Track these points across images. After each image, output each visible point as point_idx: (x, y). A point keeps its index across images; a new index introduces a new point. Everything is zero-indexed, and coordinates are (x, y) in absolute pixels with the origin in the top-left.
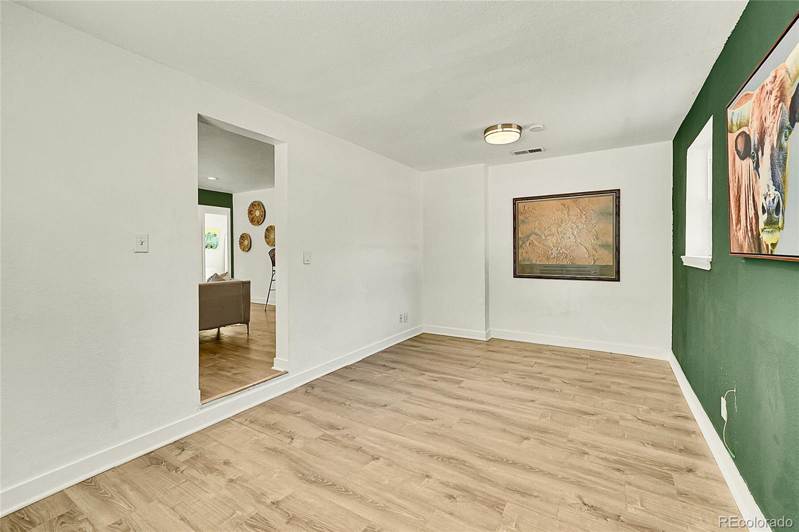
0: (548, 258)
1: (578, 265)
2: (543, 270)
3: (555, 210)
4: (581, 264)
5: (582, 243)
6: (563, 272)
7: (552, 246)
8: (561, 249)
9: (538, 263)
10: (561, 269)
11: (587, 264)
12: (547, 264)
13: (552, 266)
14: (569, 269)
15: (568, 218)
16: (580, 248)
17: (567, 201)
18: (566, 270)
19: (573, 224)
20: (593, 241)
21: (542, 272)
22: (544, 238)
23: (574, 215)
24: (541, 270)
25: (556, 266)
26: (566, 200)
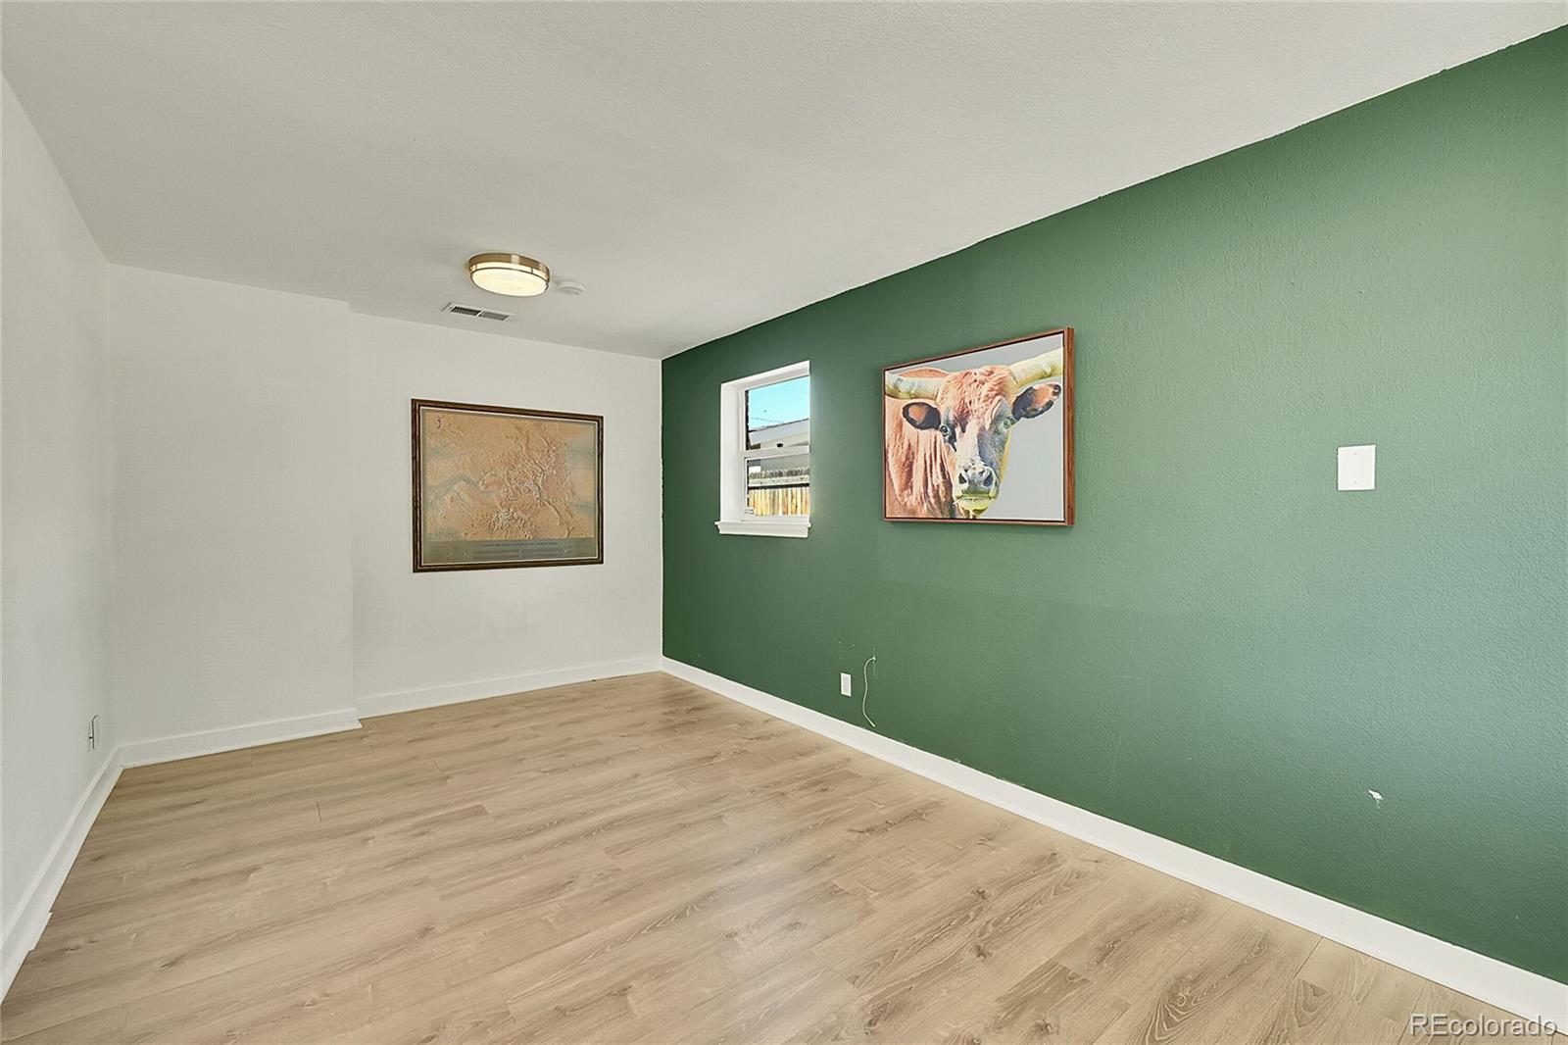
0: (491, 529)
1: (544, 539)
2: (479, 552)
3: (504, 437)
4: (549, 537)
5: (551, 500)
6: (517, 553)
7: (498, 505)
8: (516, 511)
9: (469, 538)
10: (513, 548)
11: (558, 537)
12: (488, 539)
13: (498, 544)
14: (529, 547)
15: (528, 454)
16: (547, 508)
17: (527, 422)
18: (523, 551)
19: (535, 466)
20: (567, 498)
21: (477, 555)
22: (482, 489)
23: (537, 450)
24: (475, 553)
25: (506, 543)
26: (522, 421)
